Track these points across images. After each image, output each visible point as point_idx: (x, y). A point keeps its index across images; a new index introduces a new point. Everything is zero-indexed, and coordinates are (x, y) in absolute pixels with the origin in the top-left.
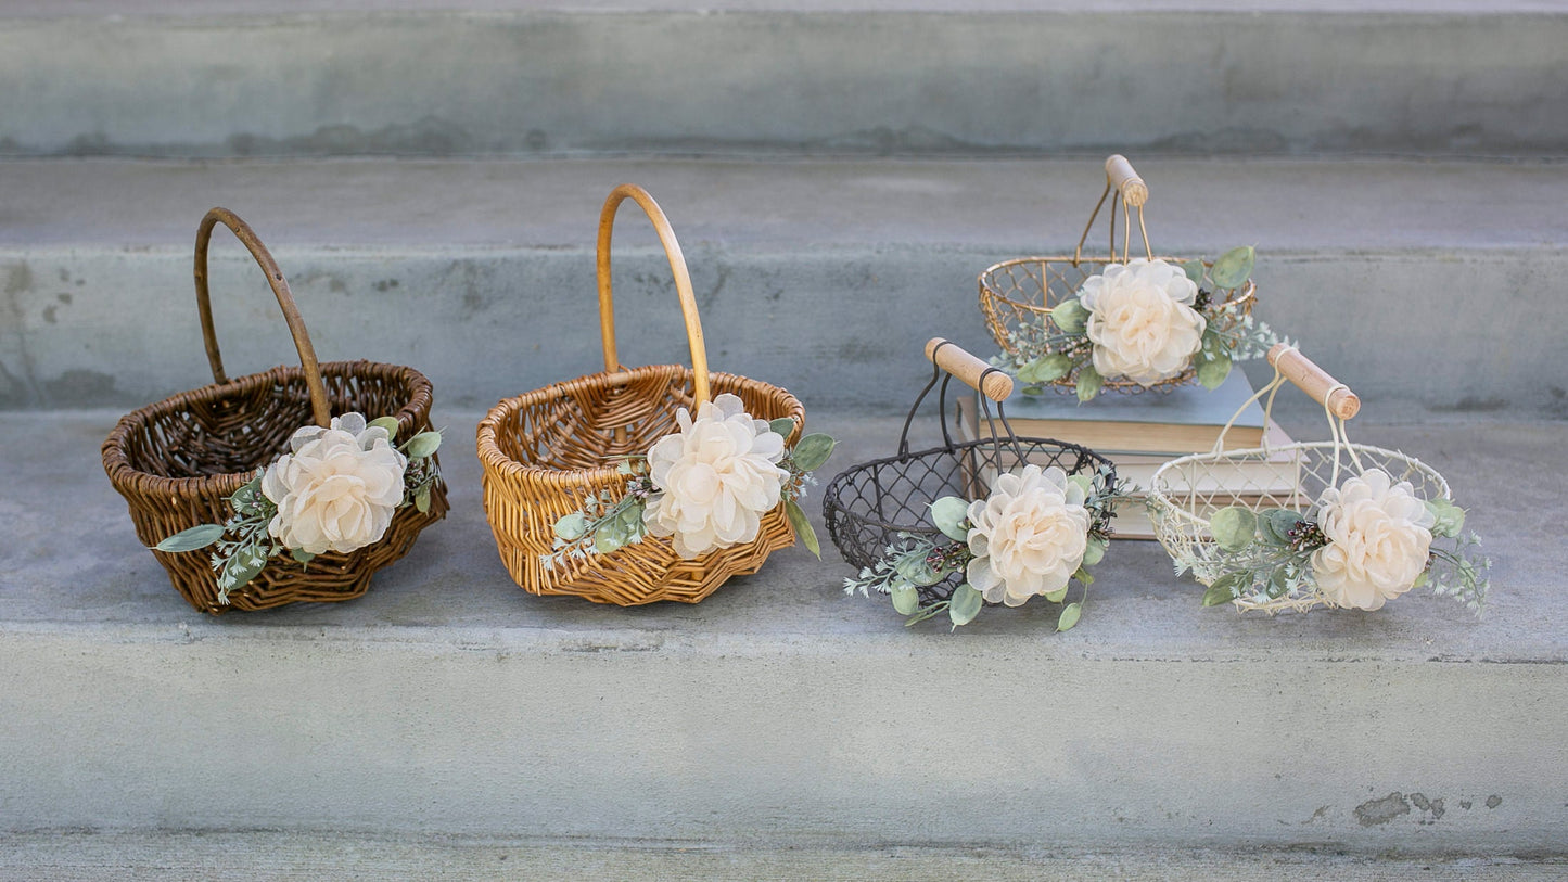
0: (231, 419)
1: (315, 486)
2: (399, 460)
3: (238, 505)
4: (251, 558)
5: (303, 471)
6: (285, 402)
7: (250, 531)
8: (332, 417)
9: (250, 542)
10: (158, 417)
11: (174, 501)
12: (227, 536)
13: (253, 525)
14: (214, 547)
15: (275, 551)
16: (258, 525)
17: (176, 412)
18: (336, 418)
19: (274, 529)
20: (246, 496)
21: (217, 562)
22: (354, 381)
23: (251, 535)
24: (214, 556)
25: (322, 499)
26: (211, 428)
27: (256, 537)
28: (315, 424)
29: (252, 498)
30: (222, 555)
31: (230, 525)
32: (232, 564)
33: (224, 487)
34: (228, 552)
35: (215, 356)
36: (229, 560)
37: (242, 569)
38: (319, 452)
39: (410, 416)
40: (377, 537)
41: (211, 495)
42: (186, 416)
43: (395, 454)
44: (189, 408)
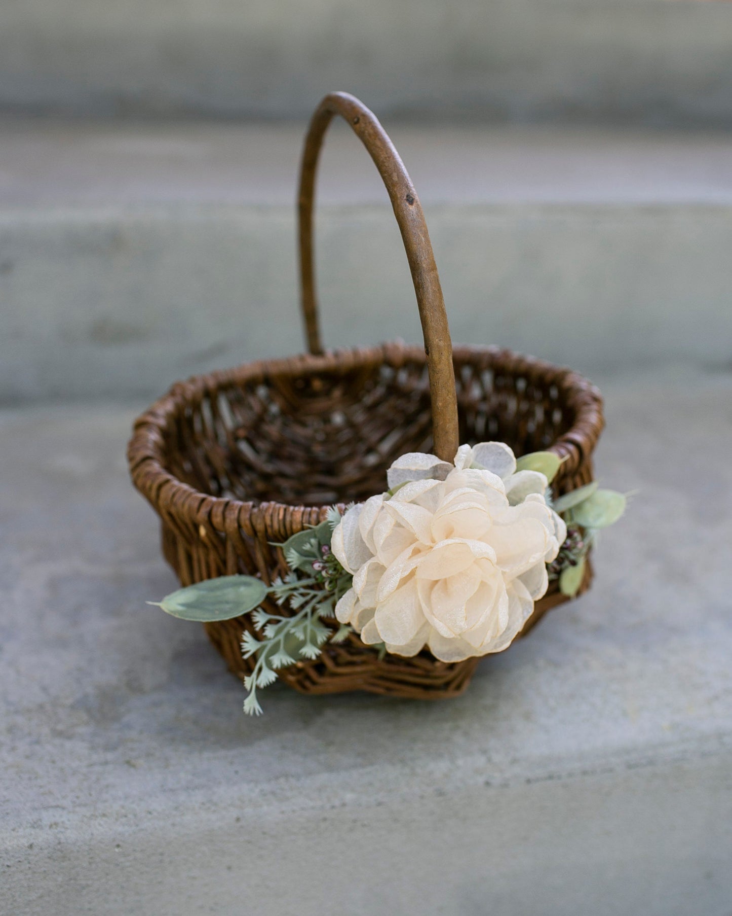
0: (320, 404)
1: (417, 552)
2: (556, 525)
3: (293, 558)
4: (303, 644)
5: (398, 525)
6: (393, 389)
7: (307, 603)
8: (461, 443)
9: (306, 616)
10: (226, 387)
11: (203, 531)
12: (269, 605)
13: (312, 593)
14: (246, 621)
15: (340, 637)
16: (320, 594)
17: (251, 385)
18: (466, 447)
19: (345, 610)
20: (307, 547)
21: (250, 645)
22: (488, 378)
23: (308, 609)
24: (247, 636)
25: (424, 576)
26: (292, 413)
27: (314, 610)
28: (431, 451)
29: (315, 550)
30: (258, 636)
31: (279, 588)
32: (274, 650)
33: (276, 526)
34: (270, 632)
35: (310, 315)
36: (270, 644)
37: (288, 660)
38: (431, 501)
39: (571, 447)
40: (502, 643)
41: (255, 532)
42: (262, 391)
43: (553, 517)
44: (267, 380)
